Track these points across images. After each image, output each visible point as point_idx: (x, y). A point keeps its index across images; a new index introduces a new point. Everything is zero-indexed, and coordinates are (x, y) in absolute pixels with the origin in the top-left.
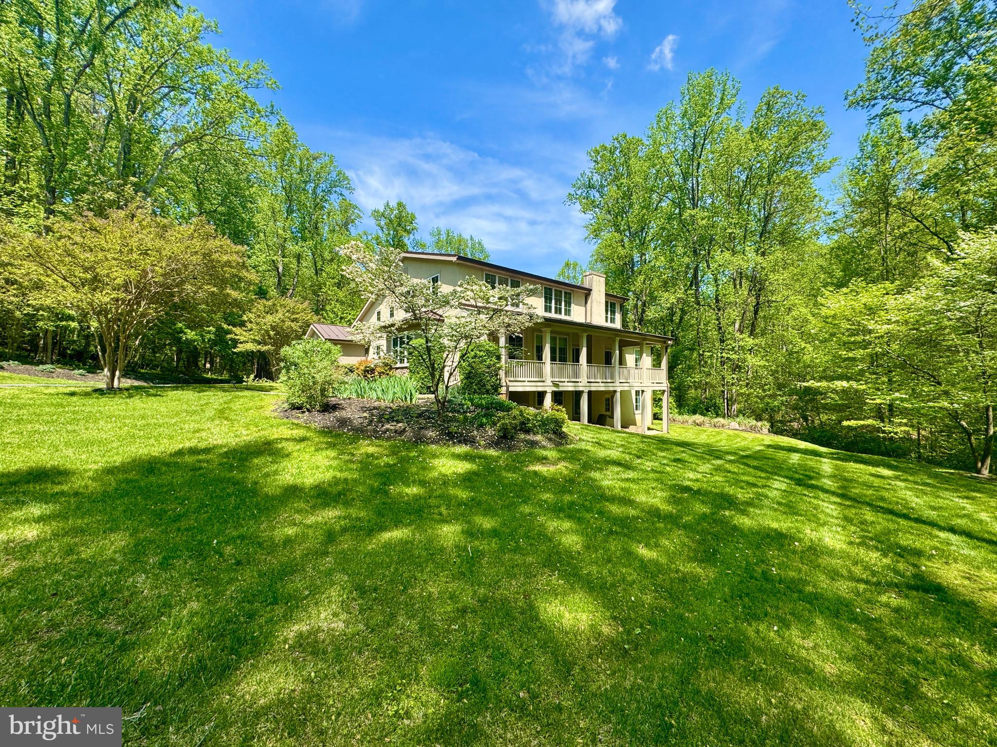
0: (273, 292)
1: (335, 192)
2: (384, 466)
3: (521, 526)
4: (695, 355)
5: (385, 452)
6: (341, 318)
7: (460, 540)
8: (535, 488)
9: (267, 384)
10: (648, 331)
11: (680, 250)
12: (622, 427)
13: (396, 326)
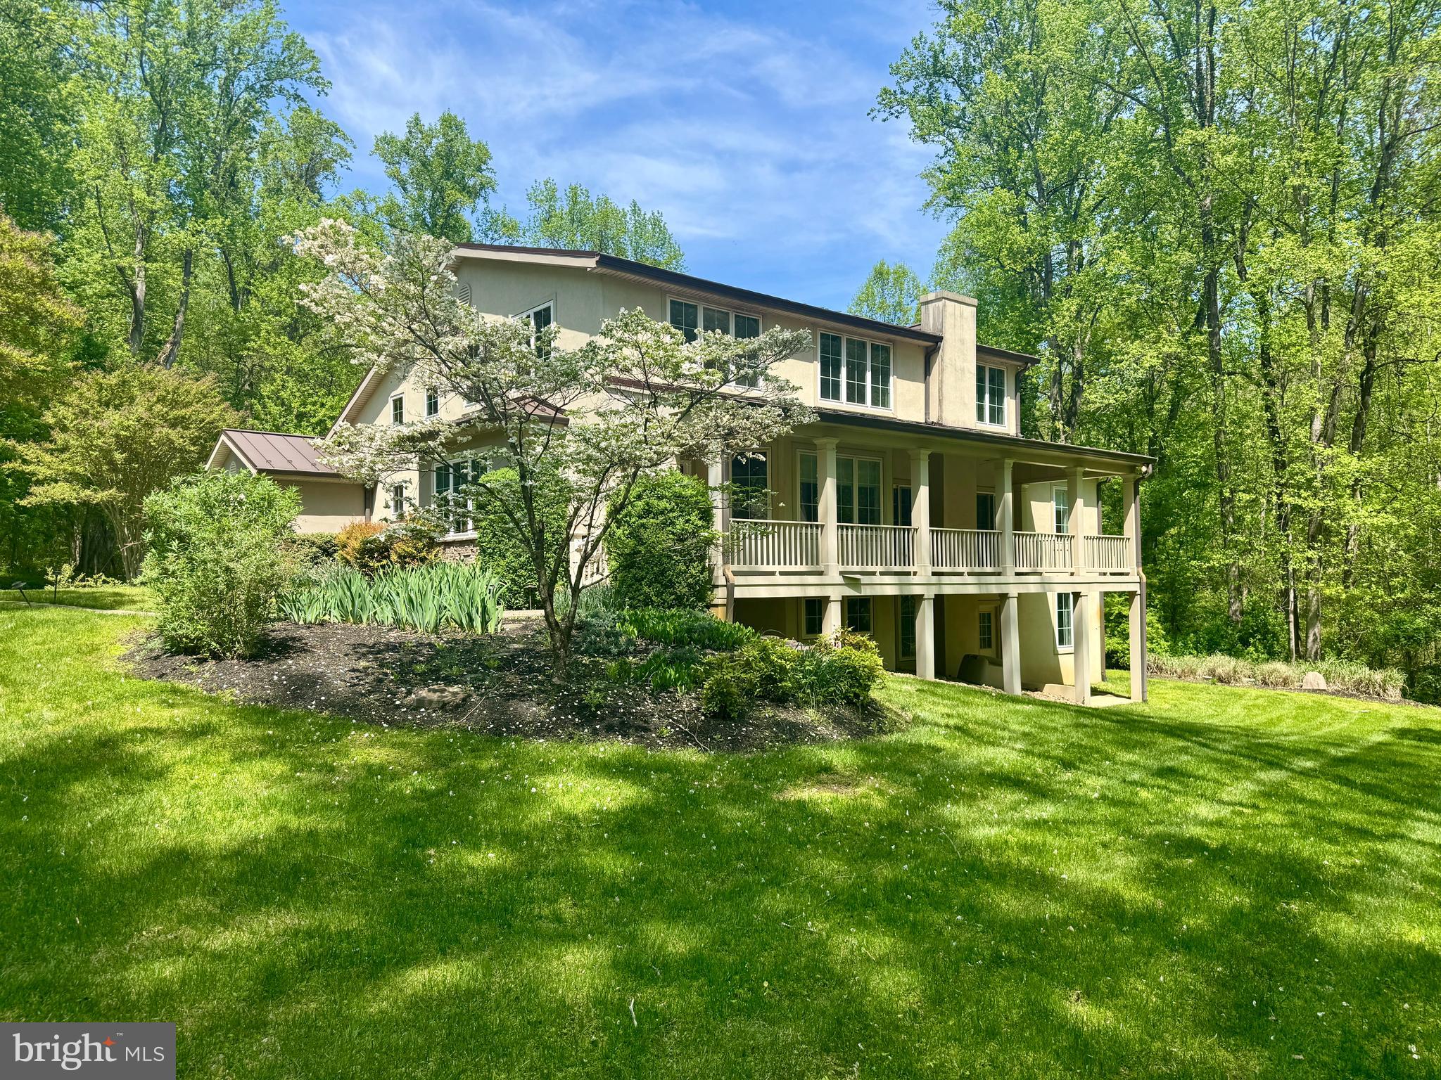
0: (121, 351)
1: (281, 90)
2: (413, 798)
3: (764, 946)
4: (1211, 500)
5: (416, 761)
6: (300, 416)
7: (607, 986)
8: (801, 846)
9: (108, 589)
10: (1089, 442)
11: (1169, 233)
12: (1025, 687)
13: (442, 438)
